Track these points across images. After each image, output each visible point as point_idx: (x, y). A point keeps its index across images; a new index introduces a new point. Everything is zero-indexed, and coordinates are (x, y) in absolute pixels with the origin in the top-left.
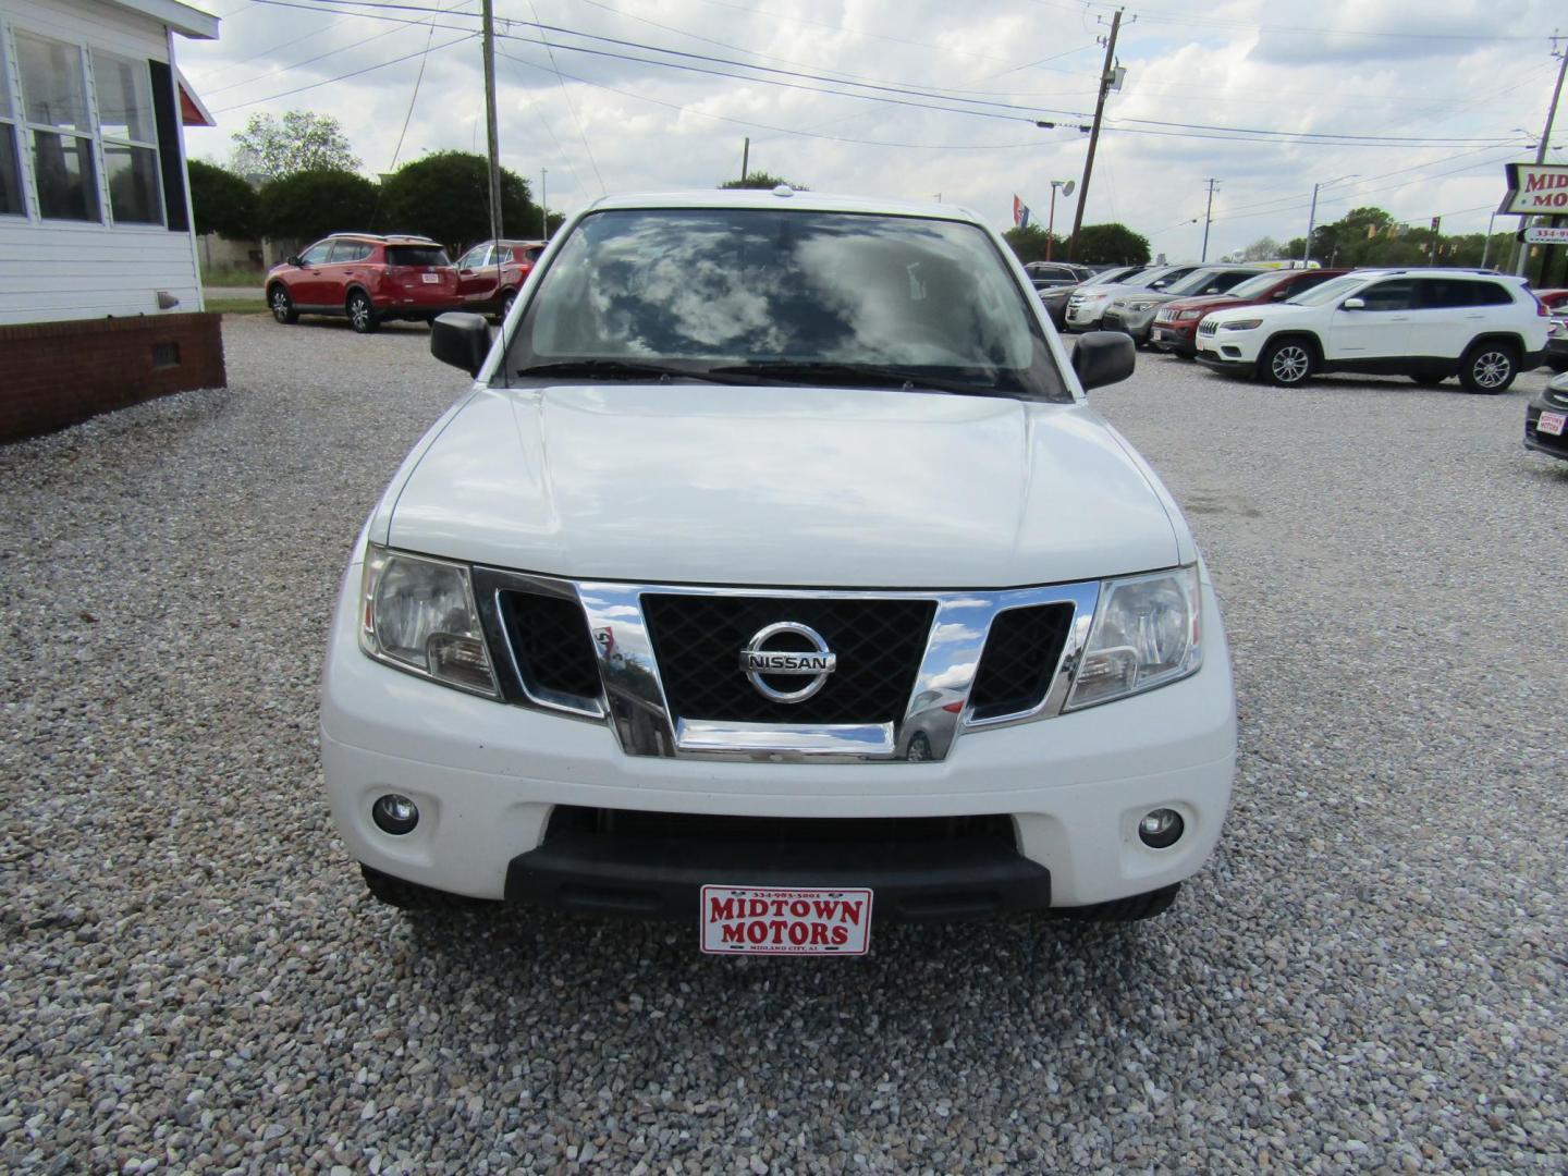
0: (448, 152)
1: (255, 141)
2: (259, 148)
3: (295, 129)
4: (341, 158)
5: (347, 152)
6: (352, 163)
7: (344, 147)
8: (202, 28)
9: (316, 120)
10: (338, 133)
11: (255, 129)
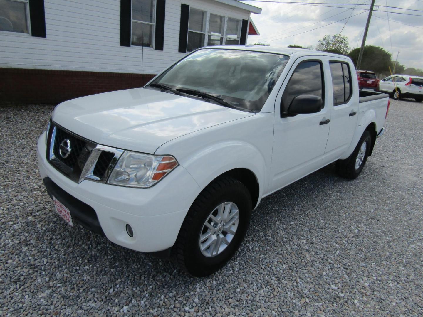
0: (377, 46)
1: (323, 42)
2: (324, 44)
3: (335, 39)
4: (345, 47)
5: (347, 46)
6: (348, 49)
7: (347, 44)
8: (258, 11)
9: (341, 37)
10: (346, 40)
11: (325, 39)
